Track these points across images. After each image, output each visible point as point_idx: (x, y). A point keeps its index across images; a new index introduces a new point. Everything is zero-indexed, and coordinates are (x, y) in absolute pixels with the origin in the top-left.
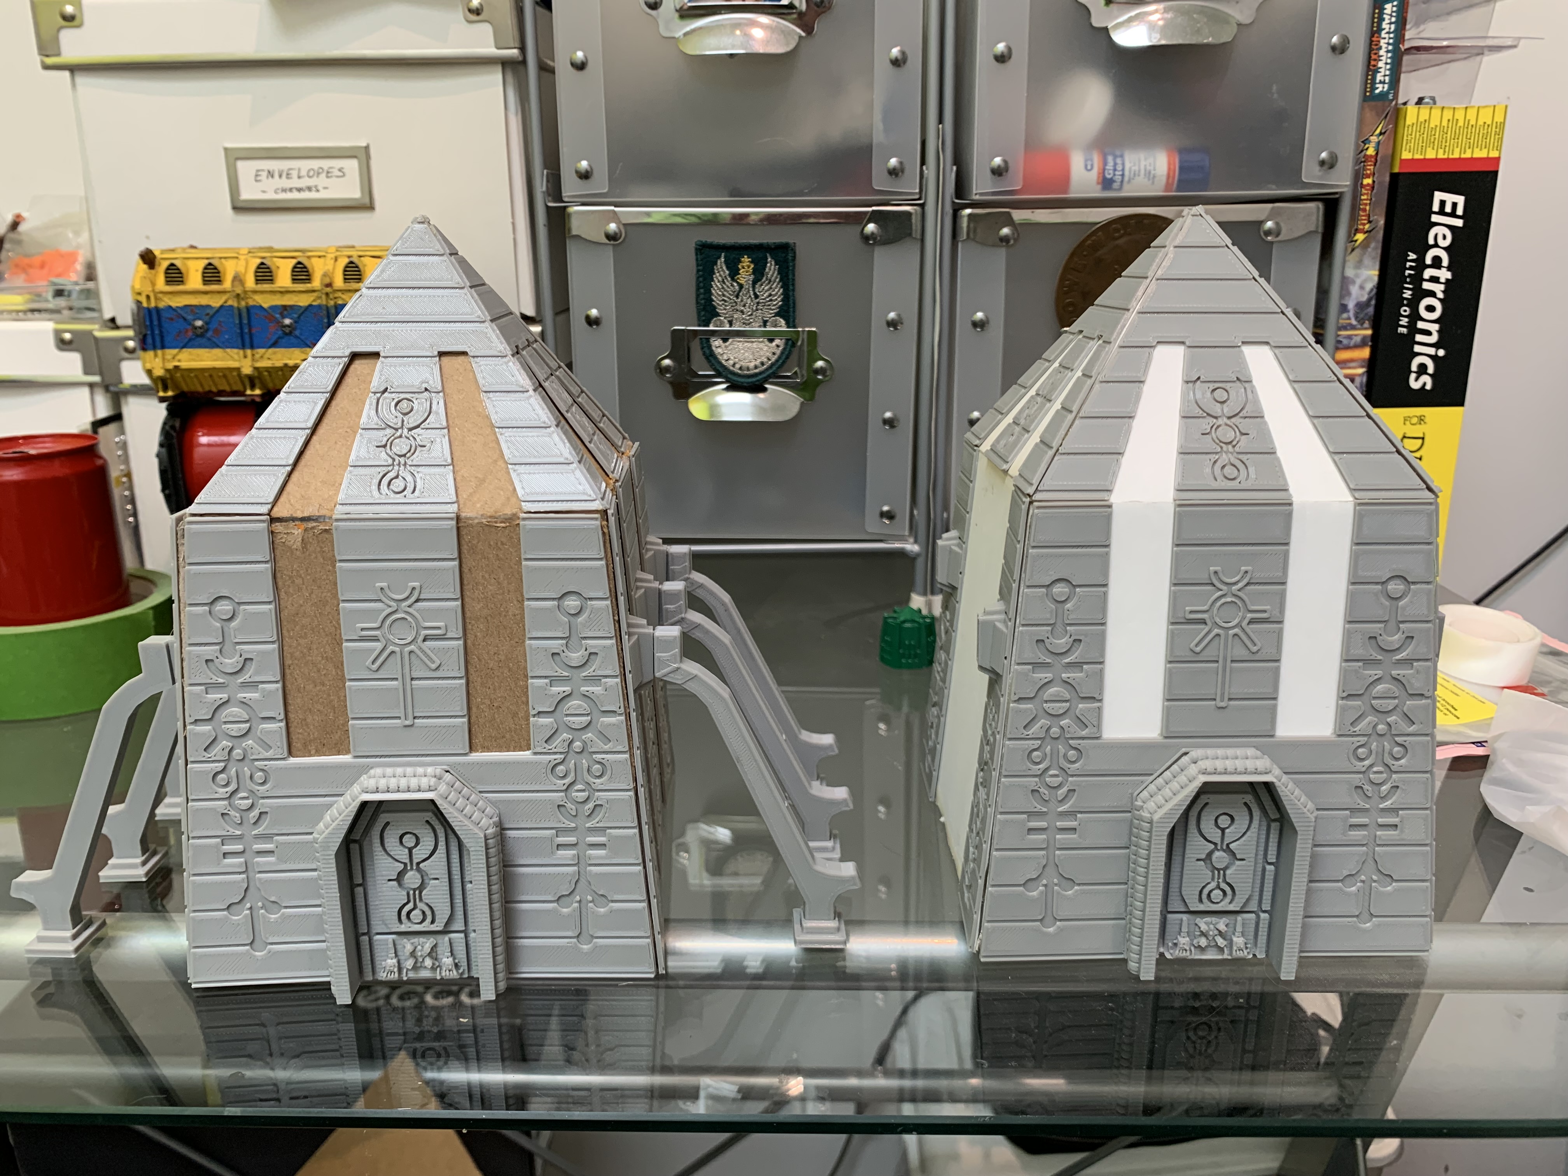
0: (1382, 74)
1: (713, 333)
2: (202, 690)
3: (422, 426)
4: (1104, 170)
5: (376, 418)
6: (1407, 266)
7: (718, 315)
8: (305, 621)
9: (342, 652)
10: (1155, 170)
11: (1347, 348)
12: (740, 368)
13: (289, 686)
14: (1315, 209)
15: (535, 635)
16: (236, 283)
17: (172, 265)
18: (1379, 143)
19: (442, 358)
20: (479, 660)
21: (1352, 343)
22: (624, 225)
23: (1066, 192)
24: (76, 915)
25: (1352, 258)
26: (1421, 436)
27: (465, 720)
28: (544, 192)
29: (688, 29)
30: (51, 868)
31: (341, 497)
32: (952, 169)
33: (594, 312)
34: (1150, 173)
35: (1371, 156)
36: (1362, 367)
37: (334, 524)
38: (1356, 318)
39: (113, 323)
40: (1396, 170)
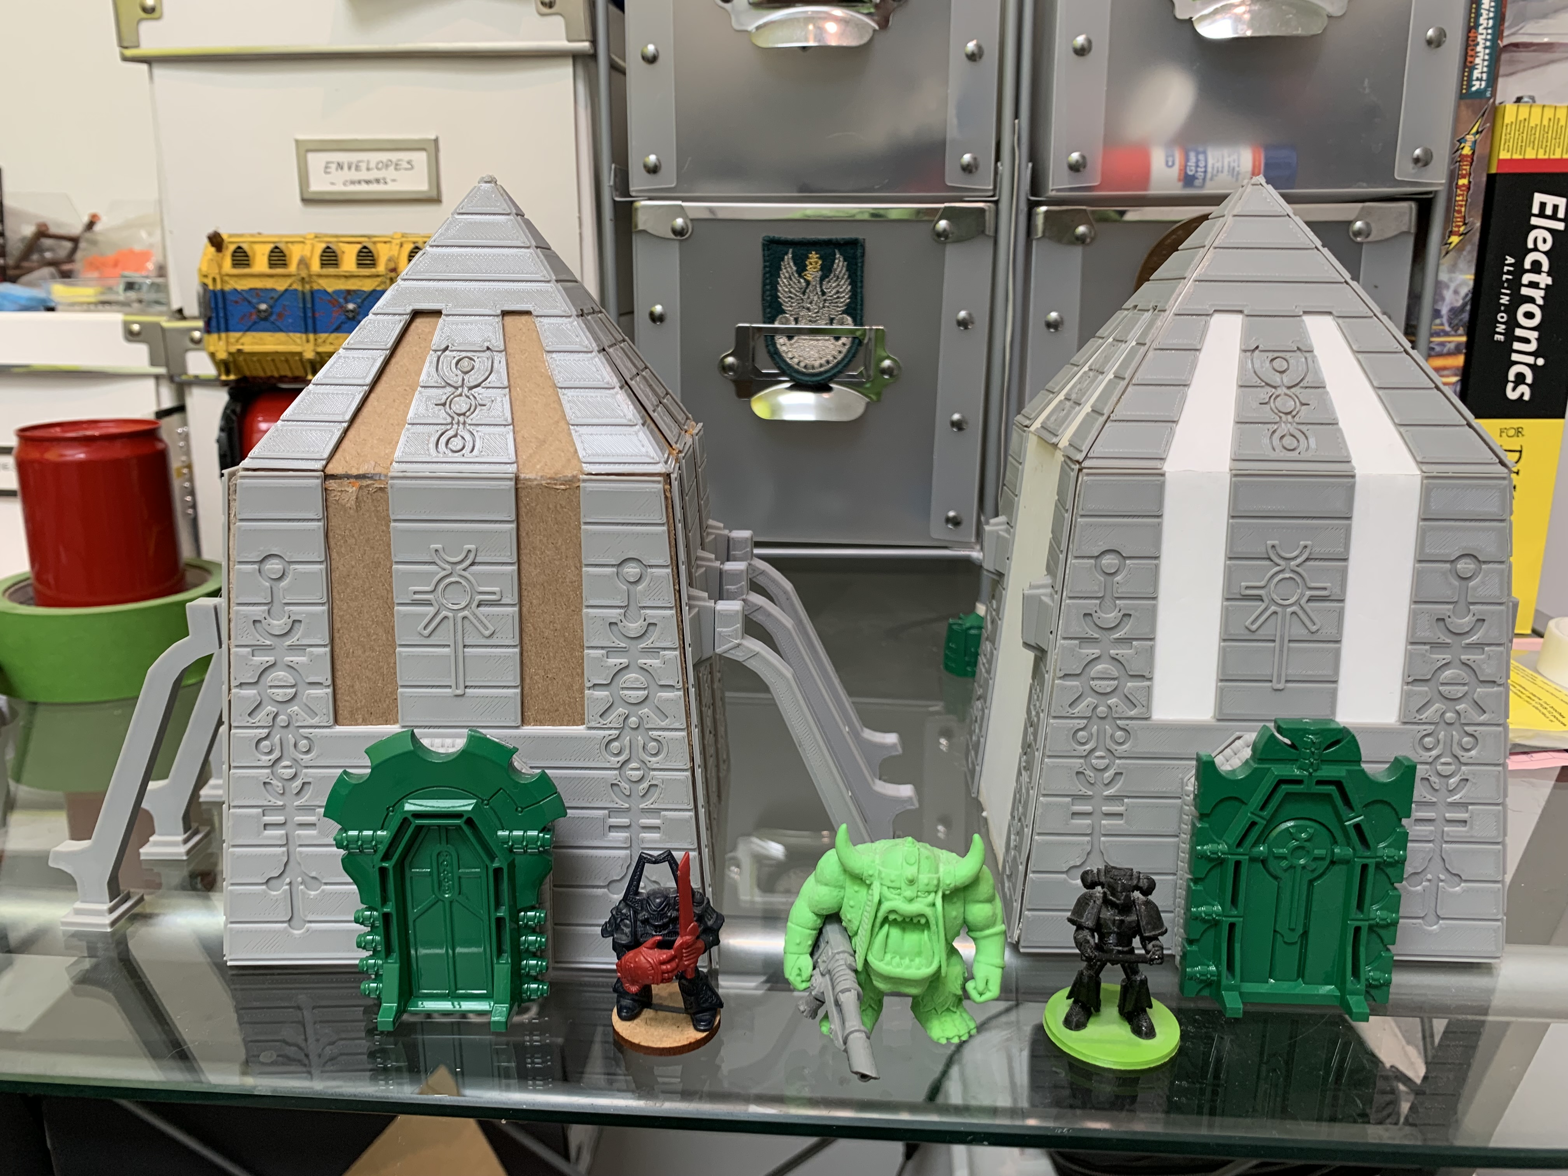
0: (1480, 71)
1: (777, 331)
2: (248, 653)
3: (483, 385)
4: (1186, 166)
5: (435, 375)
6: (1505, 270)
7: (784, 312)
8: (355, 583)
9: (393, 616)
10: (1239, 166)
11: (1440, 355)
12: (805, 367)
13: (337, 650)
14: (1408, 209)
15: (592, 603)
16: (302, 266)
17: (239, 248)
18: (1475, 141)
19: (506, 318)
20: (535, 629)
21: (1445, 350)
22: (692, 220)
23: (1146, 189)
24: (114, 888)
25: (1446, 262)
26: (1519, 449)
27: (518, 690)
28: (611, 186)
29: (761, 22)
30: (90, 838)
31: (398, 454)
32: (1027, 166)
33: (658, 309)
34: (1234, 169)
35: (1467, 156)
36: (1456, 375)
37: (390, 482)
38: (1450, 324)
39: (180, 314)
40: (1493, 171)
